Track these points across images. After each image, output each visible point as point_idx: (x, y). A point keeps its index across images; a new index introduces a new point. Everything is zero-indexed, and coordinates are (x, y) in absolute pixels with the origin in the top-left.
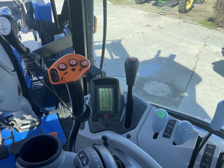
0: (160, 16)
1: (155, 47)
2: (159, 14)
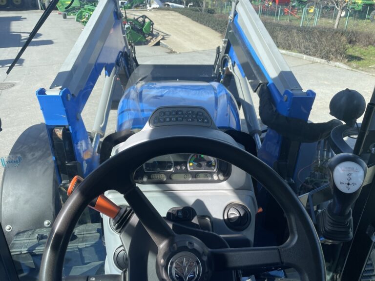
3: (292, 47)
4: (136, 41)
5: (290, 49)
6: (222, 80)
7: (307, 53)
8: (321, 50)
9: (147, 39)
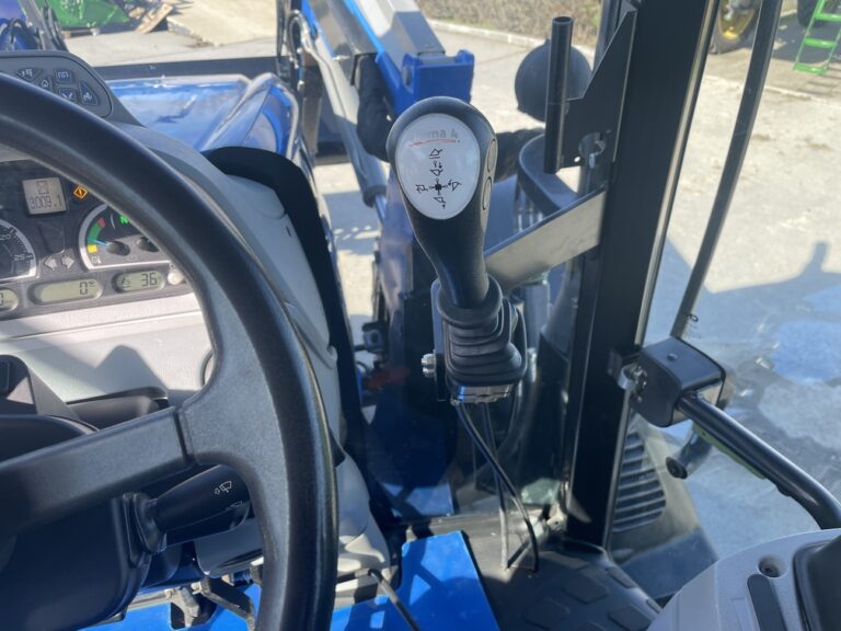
0: (808, 99)
1: (801, 228)
2: (800, 90)
3: (481, 16)
4: (105, 23)
5: (477, 22)
6: (301, 83)
7: (512, 29)
8: (542, 21)
9: (131, 14)
